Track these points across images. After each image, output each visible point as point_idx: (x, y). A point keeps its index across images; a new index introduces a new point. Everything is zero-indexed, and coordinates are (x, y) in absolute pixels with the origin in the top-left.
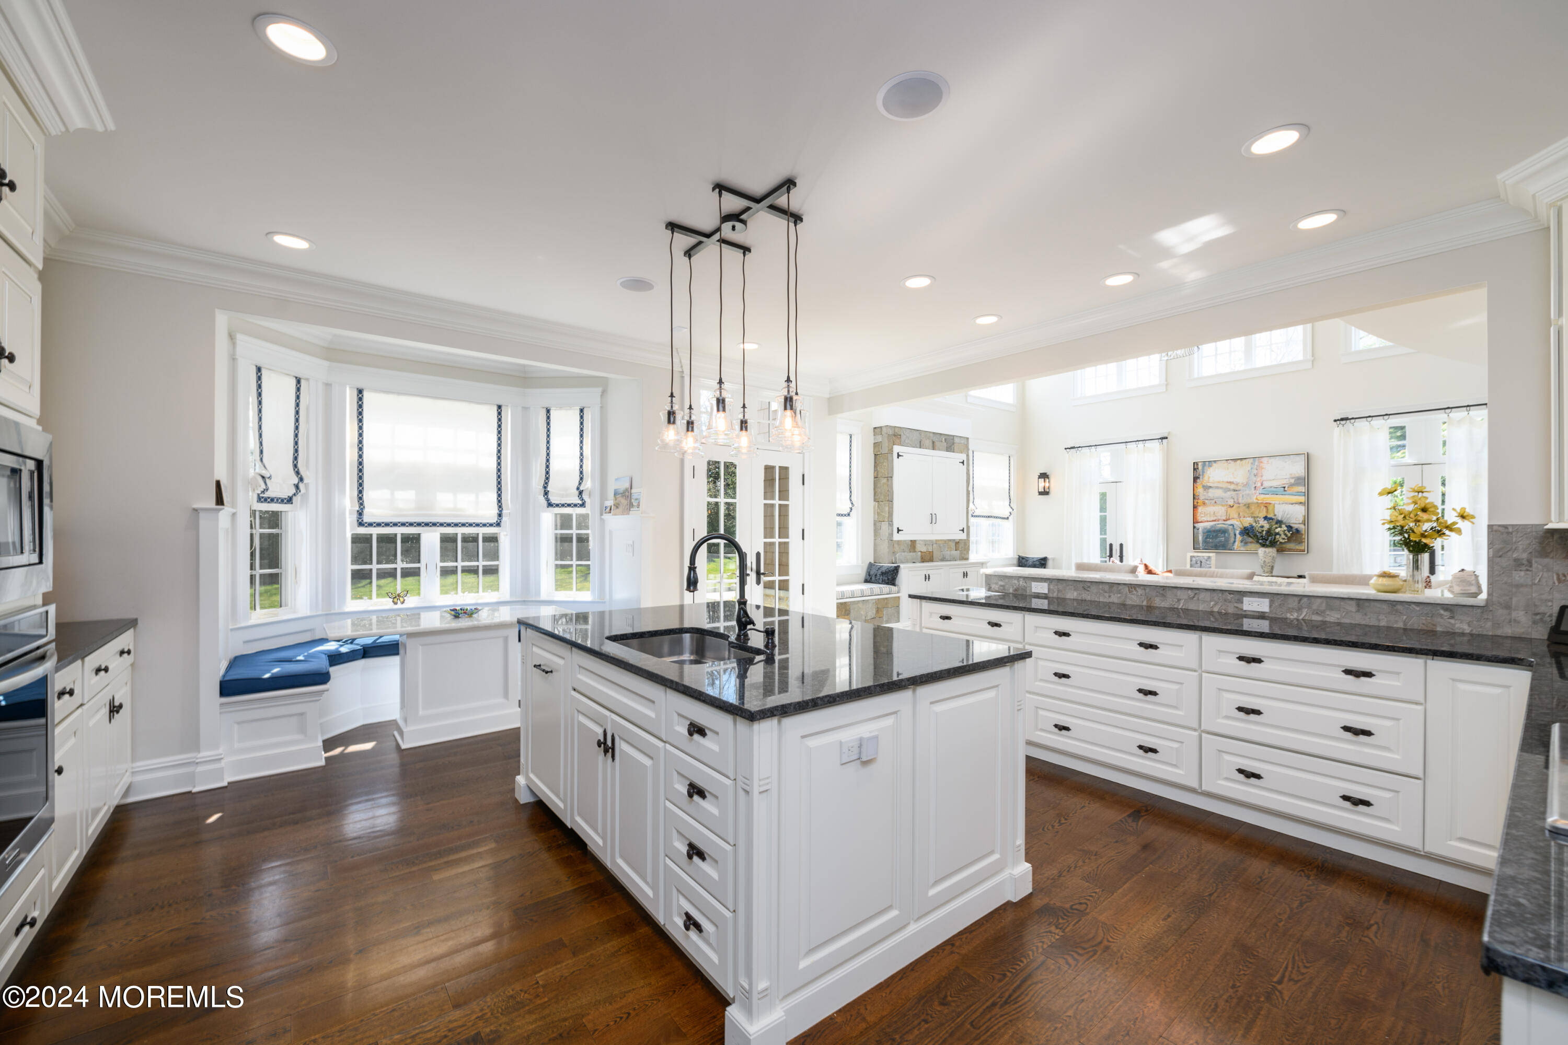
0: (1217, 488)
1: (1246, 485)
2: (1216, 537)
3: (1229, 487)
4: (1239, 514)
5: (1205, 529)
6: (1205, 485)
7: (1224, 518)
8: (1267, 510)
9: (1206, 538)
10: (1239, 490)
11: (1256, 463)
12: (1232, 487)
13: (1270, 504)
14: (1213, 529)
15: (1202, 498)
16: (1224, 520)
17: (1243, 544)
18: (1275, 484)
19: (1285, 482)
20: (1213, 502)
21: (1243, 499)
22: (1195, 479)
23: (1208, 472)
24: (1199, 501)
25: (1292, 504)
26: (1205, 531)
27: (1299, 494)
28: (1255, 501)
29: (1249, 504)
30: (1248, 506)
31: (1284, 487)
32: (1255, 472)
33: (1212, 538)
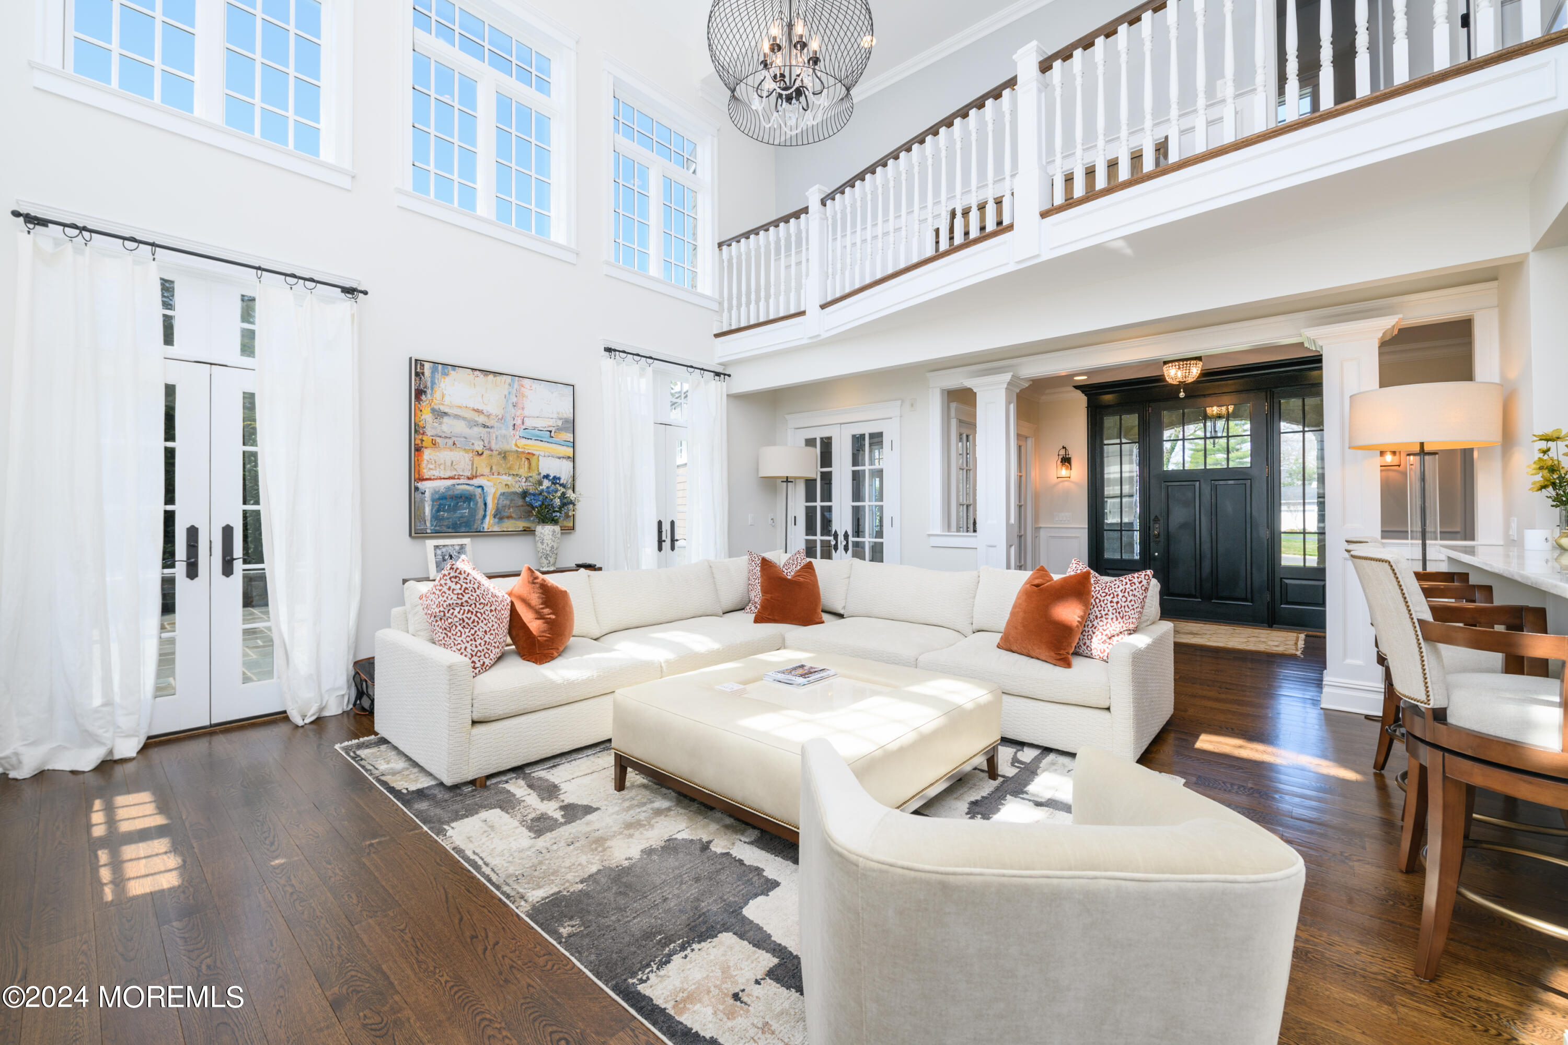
0: (457, 417)
1: (502, 419)
2: (456, 508)
3: (477, 419)
4: (491, 468)
5: (436, 492)
6: (436, 407)
7: (469, 474)
8: (530, 464)
9: (438, 511)
10: (492, 427)
11: (516, 386)
12: (481, 419)
13: (534, 455)
14: (450, 493)
15: (430, 432)
16: (469, 478)
17: (496, 520)
18: (540, 424)
19: (551, 424)
20: (450, 442)
21: (496, 444)
22: (419, 393)
23: (442, 385)
24: (425, 438)
25: (559, 458)
26: (437, 496)
27: (565, 443)
28: (514, 448)
29: (505, 453)
30: (504, 455)
31: (551, 432)
32: (514, 400)
33: (448, 511)
